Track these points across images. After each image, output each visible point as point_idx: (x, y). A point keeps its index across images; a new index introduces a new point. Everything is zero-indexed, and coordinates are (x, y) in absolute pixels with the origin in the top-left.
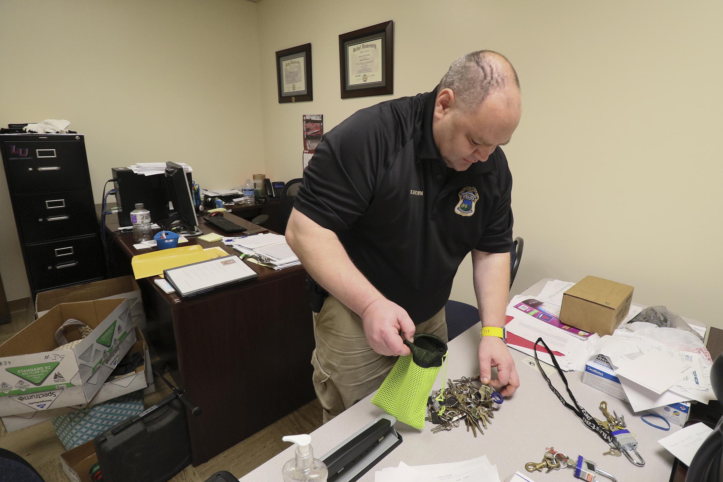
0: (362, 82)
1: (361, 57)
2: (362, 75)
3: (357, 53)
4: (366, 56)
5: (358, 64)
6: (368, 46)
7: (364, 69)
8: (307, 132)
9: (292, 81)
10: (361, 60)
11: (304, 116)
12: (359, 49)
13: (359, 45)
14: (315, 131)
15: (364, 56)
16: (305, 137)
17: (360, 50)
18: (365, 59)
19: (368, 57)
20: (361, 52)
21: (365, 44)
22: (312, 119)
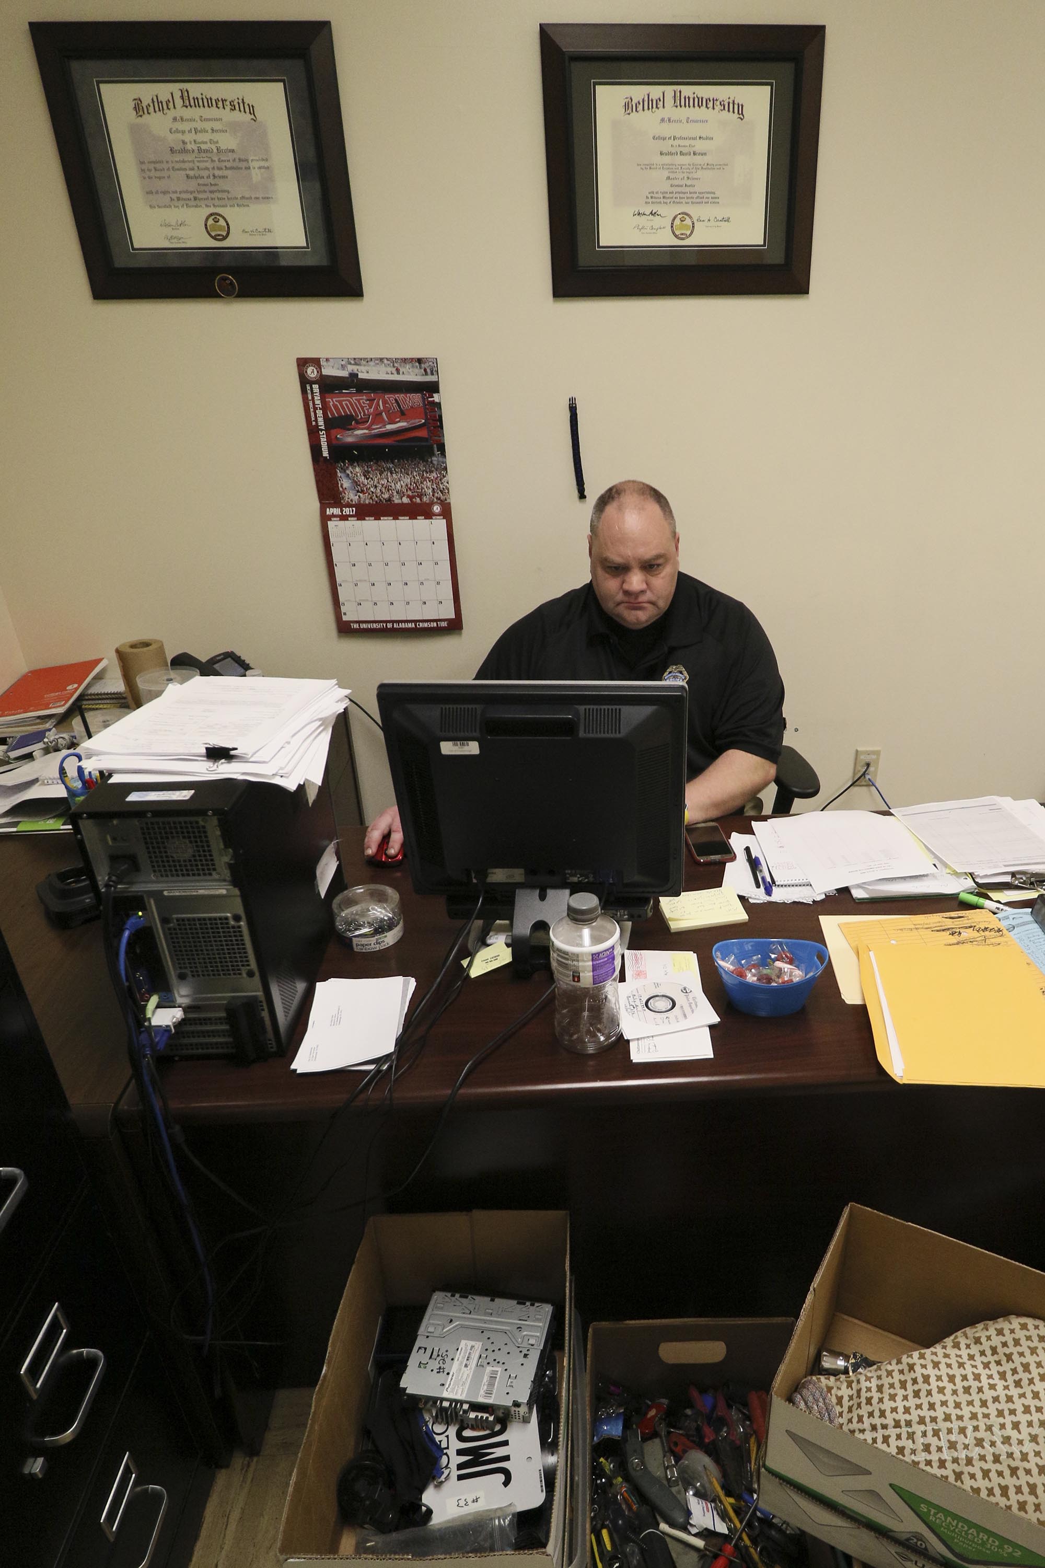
0: (663, 238)
1: (664, 139)
2: (668, 211)
3: (647, 121)
4: (695, 139)
5: (650, 167)
6: (700, 102)
7: (679, 189)
8: (333, 432)
9: (200, 196)
10: (665, 151)
11: (302, 363)
12: (651, 104)
13: (655, 91)
14: (390, 427)
15: (681, 138)
16: (325, 454)
17: (660, 113)
18: (685, 150)
19: (699, 146)
20: (663, 120)
21: (687, 91)
22: (361, 376)
